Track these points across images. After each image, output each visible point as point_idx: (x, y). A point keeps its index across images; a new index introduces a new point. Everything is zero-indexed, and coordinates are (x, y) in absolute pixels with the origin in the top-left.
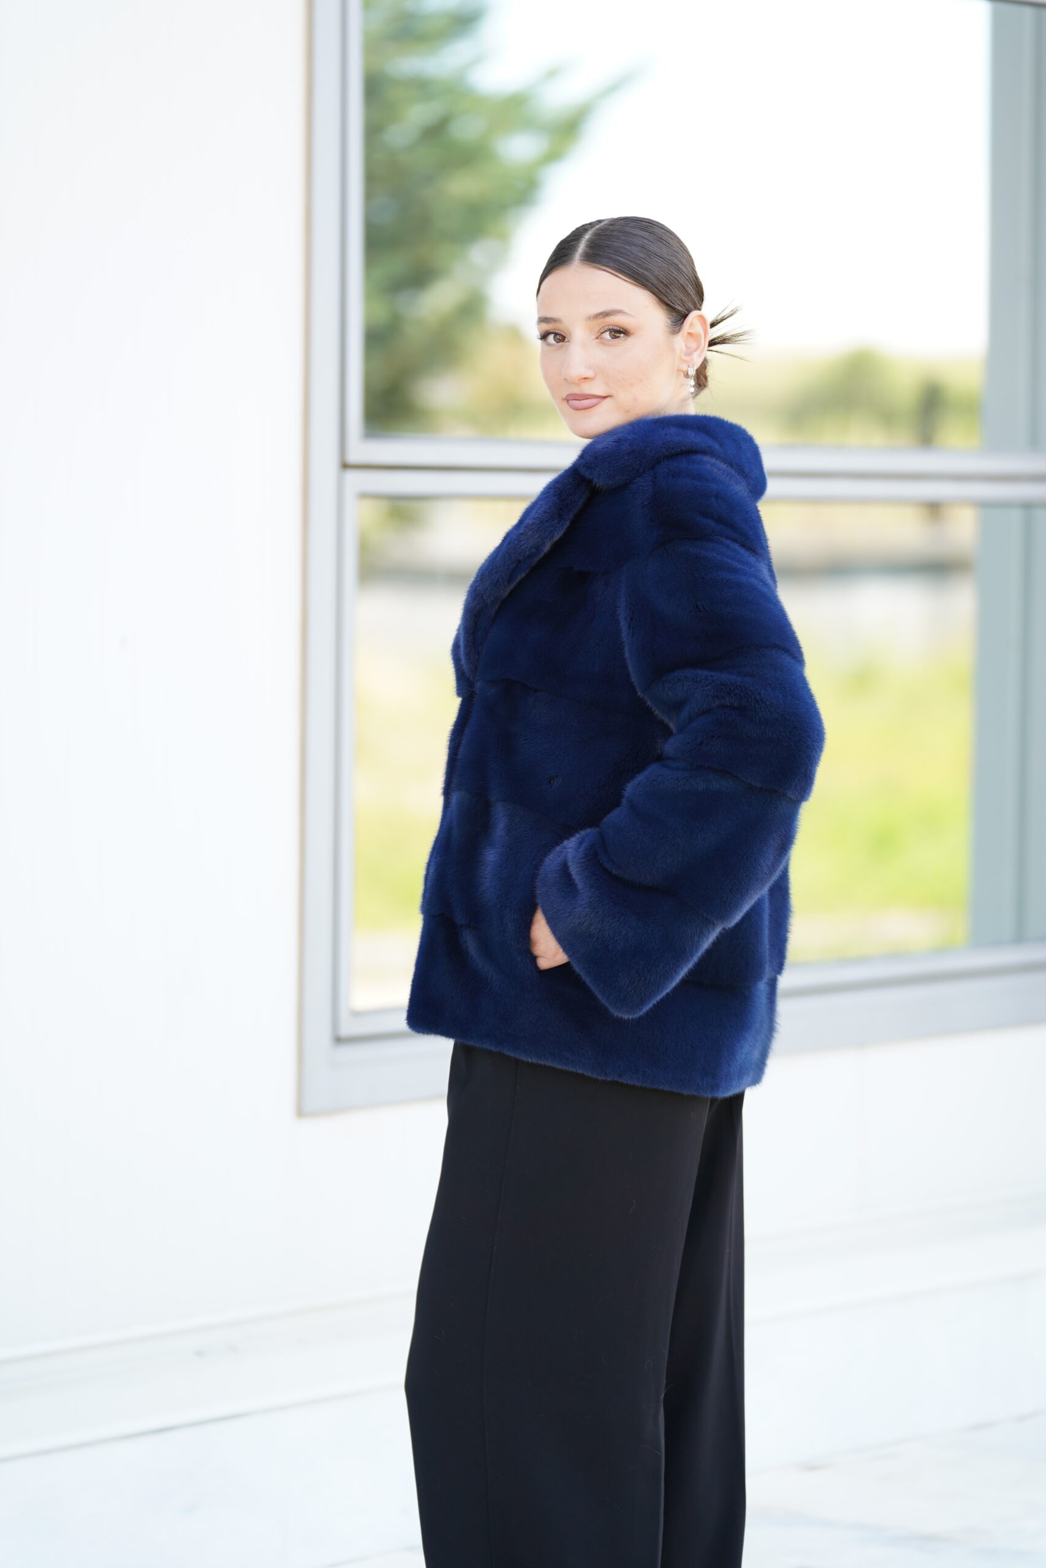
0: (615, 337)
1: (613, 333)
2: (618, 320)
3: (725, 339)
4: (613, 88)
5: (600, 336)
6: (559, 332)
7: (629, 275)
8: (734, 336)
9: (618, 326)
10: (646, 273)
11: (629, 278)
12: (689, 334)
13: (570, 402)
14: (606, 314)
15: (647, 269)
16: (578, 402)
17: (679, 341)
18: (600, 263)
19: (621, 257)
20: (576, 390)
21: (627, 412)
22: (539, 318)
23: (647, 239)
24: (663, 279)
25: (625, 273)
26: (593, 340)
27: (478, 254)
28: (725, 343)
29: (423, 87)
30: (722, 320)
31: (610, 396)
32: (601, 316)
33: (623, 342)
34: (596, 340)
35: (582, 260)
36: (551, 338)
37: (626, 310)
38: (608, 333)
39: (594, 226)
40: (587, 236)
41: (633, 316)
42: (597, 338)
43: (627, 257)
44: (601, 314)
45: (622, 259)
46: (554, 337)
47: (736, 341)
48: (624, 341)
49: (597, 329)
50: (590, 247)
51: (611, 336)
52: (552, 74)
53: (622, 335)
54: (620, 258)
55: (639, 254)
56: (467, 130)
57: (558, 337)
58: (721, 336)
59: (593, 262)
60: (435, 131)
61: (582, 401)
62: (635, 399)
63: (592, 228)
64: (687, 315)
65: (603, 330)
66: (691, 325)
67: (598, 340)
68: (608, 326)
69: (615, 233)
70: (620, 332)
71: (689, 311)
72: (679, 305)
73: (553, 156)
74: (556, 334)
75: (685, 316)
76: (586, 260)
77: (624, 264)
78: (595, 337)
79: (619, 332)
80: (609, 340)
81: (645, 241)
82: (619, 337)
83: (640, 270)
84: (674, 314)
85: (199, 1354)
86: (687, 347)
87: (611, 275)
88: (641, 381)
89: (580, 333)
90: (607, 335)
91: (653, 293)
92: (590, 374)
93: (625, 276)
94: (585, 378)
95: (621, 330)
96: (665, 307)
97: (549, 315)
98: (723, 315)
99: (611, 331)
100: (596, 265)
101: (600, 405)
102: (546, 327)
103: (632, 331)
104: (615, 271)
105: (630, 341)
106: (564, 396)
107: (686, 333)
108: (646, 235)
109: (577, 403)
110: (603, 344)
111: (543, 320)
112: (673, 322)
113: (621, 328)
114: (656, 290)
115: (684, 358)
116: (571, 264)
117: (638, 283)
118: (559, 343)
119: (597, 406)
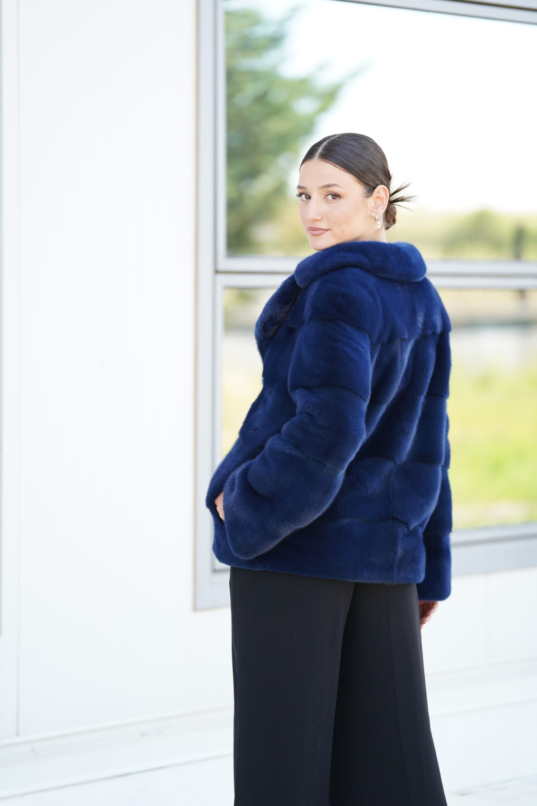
0: (334, 199)
1: (333, 196)
2: (335, 190)
3: (403, 199)
6: (308, 194)
7: (342, 166)
8: (408, 198)
9: (334, 193)
10: (352, 165)
12: (378, 197)
13: (310, 231)
14: (328, 186)
15: (353, 163)
16: (313, 231)
17: (371, 201)
18: (327, 159)
19: (339, 156)
20: (313, 226)
21: (339, 238)
22: (298, 186)
23: (355, 147)
24: (362, 168)
25: (340, 165)
26: (322, 199)
27: (282, 162)
28: (403, 201)
29: (255, 75)
30: (401, 189)
31: (330, 230)
32: (326, 187)
33: (338, 202)
34: (324, 200)
35: (319, 157)
36: (303, 196)
37: (339, 185)
38: (330, 196)
39: (330, 138)
40: (324, 144)
41: (342, 188)
42: (325, 198)
43: (342, 156)
44: (326, 186)
45: (339, 157)
46: (305, 196)
47: (408, 200)
48: (339, 200)
49: (324, 193)
50: (324, 150)
51: (332, 198)
52: (322, 67)
53: (338, 198)
55: (349, 155)
56: (277, 97)
57: (307, 196)
58: (401, 197)
59: (324, 159)
60: (261, 98)
61: (315, 231)
62: (343, 232)
63: (328, 139)
64: (376, 187)
65: (327, 194)
66: (378, 192)
67: (325, 200)
68: (329, 192)
69: (339, 143)
71: (377, 185)
72: (371, 182)
74: (306, 195)
75: (375, 188)
76: (321, 157)
77: (340, 160)
78: (324, 198)
79: (336, 196)
80: (331, 200)
81: (354, 148)
82: (336, 198)
83: (349, 163)
84: (368, 187)
85: (143, 735)
86: (375, 203)
87: (333, 166)
88: (346, 222)
89: (315, 196)
90: (330, 197)
91: (356, 176)
92: (319, 218)
93: (340, 166)
94: (316, 220)
95: (336, 194)
96: (361, 183)
97: (303, 185)
98: (403, 186)
100: (325, 160)
101: (324, 234)
102: (301, 191)
103: (342, 196)
104: (334, 163)
105: (342, 201)
107: (375, 197)
108: (355, 144)
110: (327, 202)
111: (299, 187)
112: (367, 191)
113: (336, 193)
115: (374, 210)
116: (313, 158)
117: (347, 170)
118: (307, 199)
119: (323, 234)
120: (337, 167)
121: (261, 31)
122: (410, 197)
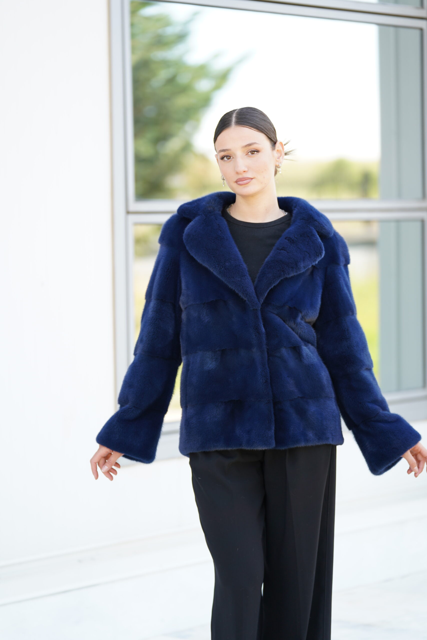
0: (253, 154)
2: (254, 147)
4: (240, 61)
5: (248, 153)
6: (229, 155)
8: (288, 152)
9: (254, 149)
10: (261, 127)
11: (256, 129)
12: (278, 150)
13: (239, 183)
14: (250, 145)
18: (243, 124)
20: (240, 176)
24: (267, 129)
25: (254, 127)
26: (245, 156)
27: (188, 127)
29: (166, 63)
31: (255, 177)
32: (248, 146)
33: (257, 155)
35: (236, 125)
37: (257, 142)
39: (236, 111)
40: (234, 115)
42: (246, 155)
43: (252, 121)
49: (245, 151)
50: (237, 119)
52: (216, 56)
53: (256, 153)
54: (251, 122)
56: (183, 79)
57: (228, 157)
59: (240, 125)
60: (171, 80)
61: (243, 181)
63: (234, 112)
64: (275, 143)
66: (278, 146)
67: (247, 156)
68: (250, 149)
70: (255, 151)
73: (218, 87)
74: (227, 156)
77: (253, 124)
78: (245, 154)
80: (251, 155)
82: (254, 154)
87: (248, 129)
88: (265, 170)
89: (239, 154)
90: (250, 153)
92: (246, 169)
94: (244, 171)
97: (225, 148)
99: (251, 152)
102: (223, 154)
103: (260, 151)
104: (250, 127)
105: (259, 154)
106: (235, 180)
107: (276, 150)
109: (241, 183)
110: (249, 157)
112: (273, 146)
114: (266, 133)
115: (277, 160)
116: (231, 127)
117: (259, 130)
118: (228, 159)
119: (250, 183)
120: (253, 129)
121: (170, 31)
122: (290, 152)
